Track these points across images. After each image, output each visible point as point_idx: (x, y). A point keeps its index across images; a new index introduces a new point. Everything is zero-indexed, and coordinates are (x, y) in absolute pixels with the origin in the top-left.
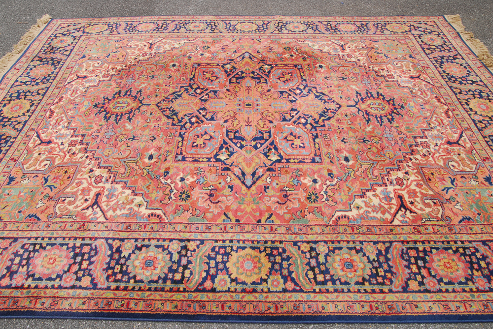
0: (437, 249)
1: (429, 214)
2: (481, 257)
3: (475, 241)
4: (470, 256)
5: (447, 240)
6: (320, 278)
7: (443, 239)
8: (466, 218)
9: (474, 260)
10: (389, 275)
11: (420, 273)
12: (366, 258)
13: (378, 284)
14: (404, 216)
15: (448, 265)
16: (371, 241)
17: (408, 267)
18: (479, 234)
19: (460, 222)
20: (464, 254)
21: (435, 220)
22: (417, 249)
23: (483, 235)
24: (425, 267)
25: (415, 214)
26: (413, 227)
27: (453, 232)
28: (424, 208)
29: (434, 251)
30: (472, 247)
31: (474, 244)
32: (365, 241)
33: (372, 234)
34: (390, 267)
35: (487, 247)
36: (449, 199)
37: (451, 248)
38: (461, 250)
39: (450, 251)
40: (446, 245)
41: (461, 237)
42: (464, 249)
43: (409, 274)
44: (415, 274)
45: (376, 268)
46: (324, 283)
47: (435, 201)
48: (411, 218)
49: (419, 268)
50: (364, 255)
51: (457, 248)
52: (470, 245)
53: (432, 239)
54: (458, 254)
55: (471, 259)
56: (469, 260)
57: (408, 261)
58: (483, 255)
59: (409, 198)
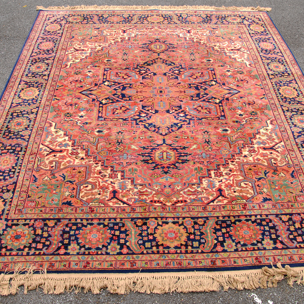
0: (18, 160)
1: (44, 162)
2: (6, 178)
3: (18, 178)
4: (9, 173)
5: (22, 166)
6: (15, 114)
7: (23, 164)
8: (36, 180)
9: (5, 174)
10: (8, 137)
11: (5, 149)
12: (21, 130)
13: (5, 133)
14: (46, 150)
15: (6, 162)
16: (31, 134)
17: (10, 145)
18: (22, 183)
19: (34, 176)
20: (10, 171)
21: (39, 164)
22: (21, 151)
23: (21, 185)
24: (8, 152)
25: (45, 155)
26: (36, 152)
27: (27, 170)
28: (49, 160)
29: (17, 158)
30: (14, 176)
31: (15, 178)
32: (32, 132)
33: (36, 135)
34: (13, 139)
35: (12, 183)
36: (54, 175)
37: (16, 166)
38: (14, 170)
39: (14, 165)
40: (19, 164)
41: (22, 173)
42: (14, 172)
43: (6, 145)
44: (5, 148)
45: (14, 133)
46: (12, 115)
47: (54, 167)
48: (43, 153)
49: (8, 149)
50: (23, 130)
51: (15, 169)
52: (15, 176)
53: (24, 159)
54: (11, 168)
55: (6, 173)
56: (6, 172)
57: (14, 146)
58: (7, 179)
59: (59, 156)
